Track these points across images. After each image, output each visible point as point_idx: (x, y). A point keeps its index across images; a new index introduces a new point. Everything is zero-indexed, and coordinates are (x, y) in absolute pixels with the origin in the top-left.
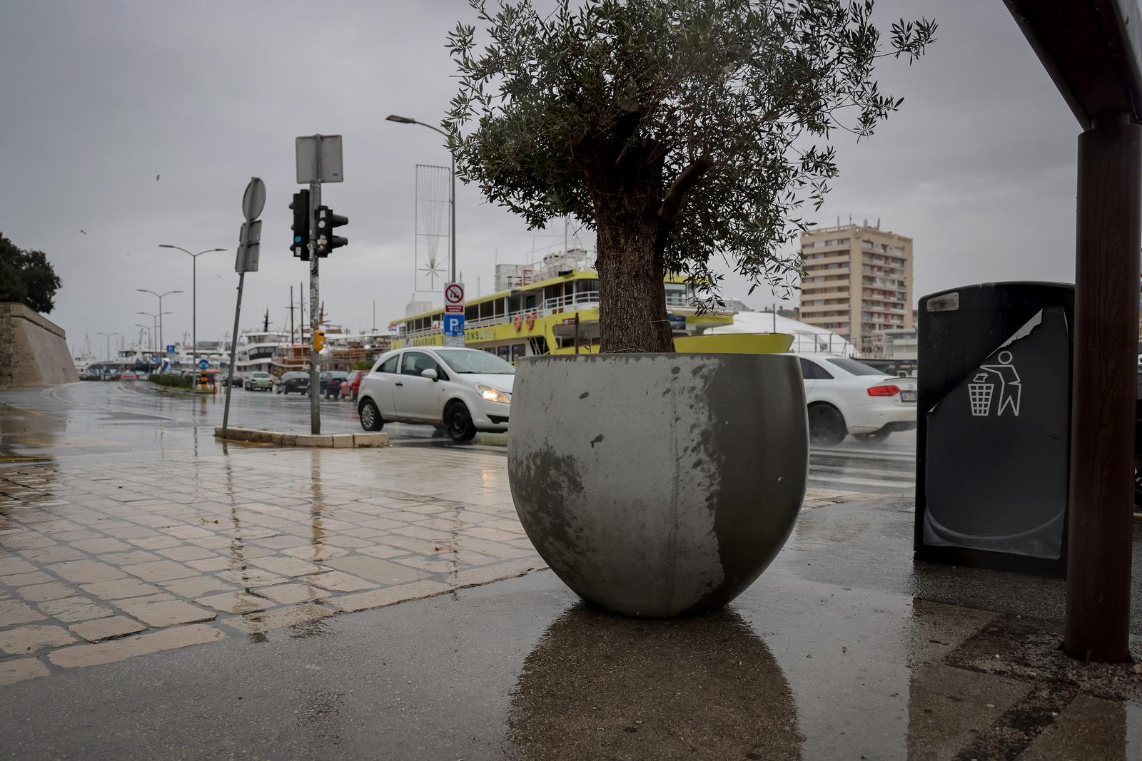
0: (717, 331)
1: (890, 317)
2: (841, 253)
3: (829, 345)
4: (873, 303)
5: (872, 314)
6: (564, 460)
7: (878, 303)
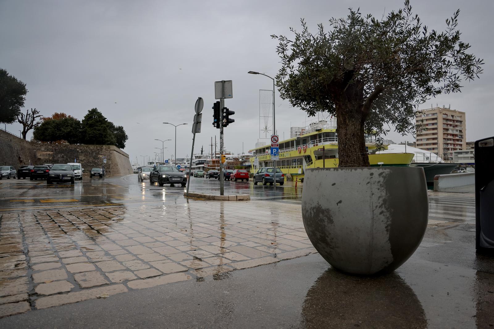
0: (381, 152)
1: (456, 145)
2: (433, 119)
3: (430, 157)
4: (448, 139)
5: (448, 144)
6: (325, 210)
7: (450, 139)
